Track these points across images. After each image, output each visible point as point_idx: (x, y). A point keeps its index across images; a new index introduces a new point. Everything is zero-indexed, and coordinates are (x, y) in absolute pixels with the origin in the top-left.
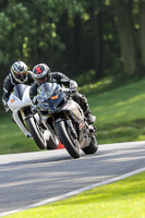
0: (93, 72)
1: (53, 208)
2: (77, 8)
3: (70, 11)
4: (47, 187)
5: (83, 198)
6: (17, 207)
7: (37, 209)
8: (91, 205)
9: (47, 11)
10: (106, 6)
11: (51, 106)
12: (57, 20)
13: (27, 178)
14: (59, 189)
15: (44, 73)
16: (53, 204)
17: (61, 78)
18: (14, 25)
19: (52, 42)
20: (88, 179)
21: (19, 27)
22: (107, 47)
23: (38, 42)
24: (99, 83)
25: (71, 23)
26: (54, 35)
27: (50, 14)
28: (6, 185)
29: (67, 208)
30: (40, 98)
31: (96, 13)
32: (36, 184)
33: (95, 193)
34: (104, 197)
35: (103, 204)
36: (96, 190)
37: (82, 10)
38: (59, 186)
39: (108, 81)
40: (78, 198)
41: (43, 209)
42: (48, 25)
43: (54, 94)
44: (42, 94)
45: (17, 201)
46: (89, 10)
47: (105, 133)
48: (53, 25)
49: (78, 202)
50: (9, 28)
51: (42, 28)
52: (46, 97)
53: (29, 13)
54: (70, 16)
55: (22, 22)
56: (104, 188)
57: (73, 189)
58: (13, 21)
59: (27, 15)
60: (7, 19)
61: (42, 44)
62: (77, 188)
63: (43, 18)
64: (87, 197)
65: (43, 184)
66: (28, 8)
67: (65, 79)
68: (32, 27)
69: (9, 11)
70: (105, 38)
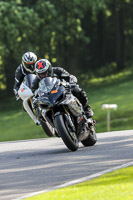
0: (115, 64)
1: (78, 189)
2: (100, 5)
3: (94, 8)
4: (72, 170)
5: (105, 179)
6: (44, 188)
7: (62, 190)
8: (112, 186)
9: (73, 7)
10: (126, 4)
11: (50, 100)
12: (82, 16)
13: (54, 162)
14: (83, 171)
15: (46, 68)
16: (77, 185)
17: (61, 72)
18: (43, 20)
19: (77, 36)
20: (110, 162)
21: (47, 22)
22: (127, 41)
23: (65, 36)
24: (121, 74)
25: (94, 19)
26: (80, 29)
27: (76, 10)
28: (34, 168)
29: (90, 189)
30: (40, 92)
31: (117, 9)
32: (62, 167)
33: (116, 175)
34: (124, 179)
35: (123, 186)
36: (117, 172)
37: (105, 7)
38: (83, 168)
39: (128, 73)
40: (100, 180)
41: (68, 190)
42: (73, 20)
43: (54, 89)
44: (43, 88)
45: (44, 182)
46: (111, 7)
47: (125, 120)
48: (78, 21)
49: (101, 183)
50: (37, 23)
51: (69, 23)
52: (46, 91)
53: (57, 9)
54: (94, 13)
55: (50, 17)
56: (124, 170)
57: (96, 172)
58: (41, 16)
59: (54, 12)
60: (36, 15)
61: (68, 38)
62: (99, 171)
63: (69, 14)
64: (108, 179)
65: (69, 166)
66: (55, 5)
67: (66, 74)
68: (59, 22)
69: (38, 8)
70: (125, 33)
